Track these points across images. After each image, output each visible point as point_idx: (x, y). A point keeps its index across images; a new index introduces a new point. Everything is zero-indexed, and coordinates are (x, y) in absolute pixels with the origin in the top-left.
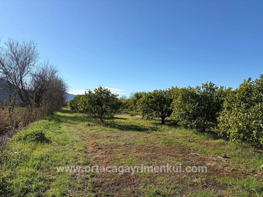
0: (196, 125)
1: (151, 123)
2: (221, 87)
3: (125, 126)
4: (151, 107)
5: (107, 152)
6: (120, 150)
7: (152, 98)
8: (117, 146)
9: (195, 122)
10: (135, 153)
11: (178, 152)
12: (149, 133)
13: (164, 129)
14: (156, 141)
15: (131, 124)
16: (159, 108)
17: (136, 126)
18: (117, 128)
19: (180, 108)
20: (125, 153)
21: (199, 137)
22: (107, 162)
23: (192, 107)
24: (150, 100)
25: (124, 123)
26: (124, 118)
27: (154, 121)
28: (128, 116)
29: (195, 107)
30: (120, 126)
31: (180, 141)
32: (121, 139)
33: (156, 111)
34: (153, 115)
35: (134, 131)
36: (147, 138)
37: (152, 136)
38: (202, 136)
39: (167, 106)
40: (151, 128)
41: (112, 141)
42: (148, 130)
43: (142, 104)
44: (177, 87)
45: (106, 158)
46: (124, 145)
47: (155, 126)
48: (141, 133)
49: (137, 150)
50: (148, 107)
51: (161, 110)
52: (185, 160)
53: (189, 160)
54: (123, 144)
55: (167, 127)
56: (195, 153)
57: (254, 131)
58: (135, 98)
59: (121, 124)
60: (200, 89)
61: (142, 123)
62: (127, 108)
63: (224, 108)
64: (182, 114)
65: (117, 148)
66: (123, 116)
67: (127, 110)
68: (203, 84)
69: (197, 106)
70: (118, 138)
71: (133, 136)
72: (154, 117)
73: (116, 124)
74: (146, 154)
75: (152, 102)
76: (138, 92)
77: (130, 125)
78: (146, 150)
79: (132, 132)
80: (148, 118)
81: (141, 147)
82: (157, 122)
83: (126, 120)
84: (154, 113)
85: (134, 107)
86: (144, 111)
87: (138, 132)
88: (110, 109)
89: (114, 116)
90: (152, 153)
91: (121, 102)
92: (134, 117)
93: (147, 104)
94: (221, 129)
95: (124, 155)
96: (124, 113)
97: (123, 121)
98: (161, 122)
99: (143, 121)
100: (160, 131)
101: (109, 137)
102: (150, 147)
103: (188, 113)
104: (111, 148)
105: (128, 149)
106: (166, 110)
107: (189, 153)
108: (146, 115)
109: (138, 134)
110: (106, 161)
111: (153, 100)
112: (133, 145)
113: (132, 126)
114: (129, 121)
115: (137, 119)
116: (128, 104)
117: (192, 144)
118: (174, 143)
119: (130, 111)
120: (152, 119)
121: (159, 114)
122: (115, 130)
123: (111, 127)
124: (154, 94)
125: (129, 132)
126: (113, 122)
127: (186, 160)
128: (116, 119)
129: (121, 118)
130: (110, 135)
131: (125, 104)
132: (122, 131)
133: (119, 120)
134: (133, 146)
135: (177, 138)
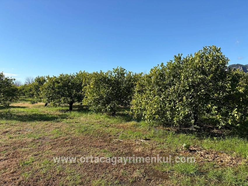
0: (110, 110)
1: (57, 110)
2: (129, 72)
3: (26, 116)
4: (58, 93)
5: (9, 154)
6: (28, 149)
7: (59, 83)
8: (22, 145)
9: (109, 106)
10: (50, 151)
11: (101, 140)
12: (59, 121)
13: (74, 116)
14: (71, 131)
15: (34, 113)
16: (67, 93)
17: (41, 115)
18: (16, 119)
19: (94, 93)
20: (36, 153)
21: (113, 121)
22: (13, 173)
23: (106, 91)
24: (56, 85)
25: (23, 112)
26: (22, 106)
27: (61, 108)
28: (27, 104)
29: (108, 92)
30: (19, 116)
31: (97, 127)
32: (26, 133)
33: (64, 97)
34: (61, 101)
35: (40, 121)
36: (58, 128)
37: (64, 125)
38: (115, 120)
39: (75, 91)
40: (60, 115)
41: (13, 138)
42: (57, 118)
43: (46, 89)
44: (84, 71)
45: (9, 165)
46: (32, 142)
47: (64, 113)
48: (49, 123)
49: (52, 145)
50: (55, 92)
51: (70, 96)
52: (112, 150)
53: (117, 149)
54: (30, 140)
55: (77, 114)
56: (117, 139)
57: (168, 112)
58: (37, 84)
59: (20, 114)
60: (112, 73)
61: (47, 110)
62: (24, 95)
63: (135, 92)
64: (95, 99)
65: (22, 147)
66: (20, 104)
67: (24, 97)
68: (114, 69)
69: (110, 90)
70: (20, 132)
71: (40, 128)
72: (61, 103)
73: (14, 115)
74: (65, 149)
75: (59, 87)
76: (39, 77)
77: (33, 115)
78: (64, 144)
79: (38, 122)
80: (55, 105)
81: (56, 140)
82: (64, 108)
83: (26, 109)
84: (62, 99)
85: (35, 93)
86: (49, 98)
87: (46, 122)
88: (4, 97)
89: (10, 105)
90: (72, 147)
91: (16, 88)
92: (36, 104)
93: (53, 89)
94: (135, 112)
95: (36, 155)
96: (21, 100)
97: (22, 110)
98: (68, 108)
99: (48, 109)
100: (70, 118)
101: (7, 132)
102: (66, 139)
103: (102, 98)
104: (14, 149)
105: (39, 146)
106: (75, 96)
107: (111, 139)
108: (52, 101)
109: (46, 125)
110: (12, 171)
111: (60, 84)
112: (44, 139)
113: (35, 115)
114: (30, 110)
115: (40, 107)
116: (25, 91)
117: (110, 129)
118: (91, 130)
119: (28, 98)
120: (59, 105)
121: (67, 100)
122: (14, 122)
123: (7, 118)
124: (61, 79)
125: (34, 123)
126: (9, 112)
127: (114, 149)
128: (11, 109)
129: (19, 107)
130: (7, 130)
131: (21, 90)
132: (24, 123)
133: (16, 110)
134: (44, 141)
135: (92, 125)
